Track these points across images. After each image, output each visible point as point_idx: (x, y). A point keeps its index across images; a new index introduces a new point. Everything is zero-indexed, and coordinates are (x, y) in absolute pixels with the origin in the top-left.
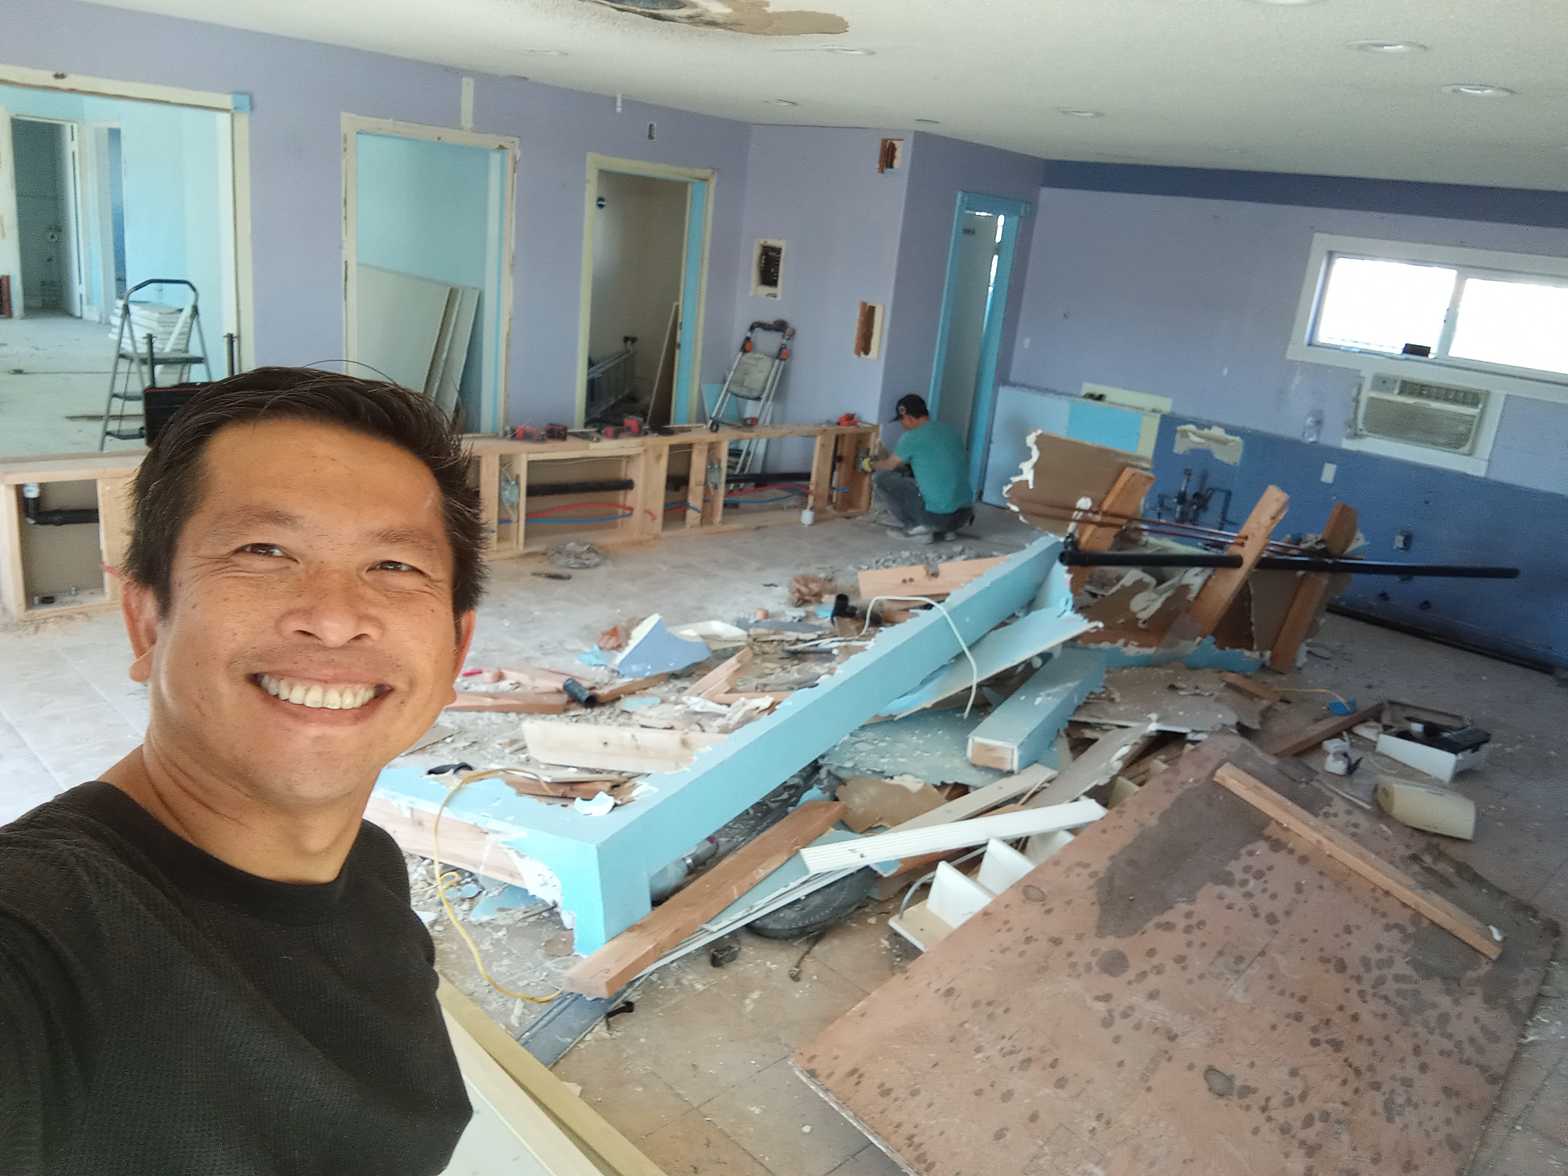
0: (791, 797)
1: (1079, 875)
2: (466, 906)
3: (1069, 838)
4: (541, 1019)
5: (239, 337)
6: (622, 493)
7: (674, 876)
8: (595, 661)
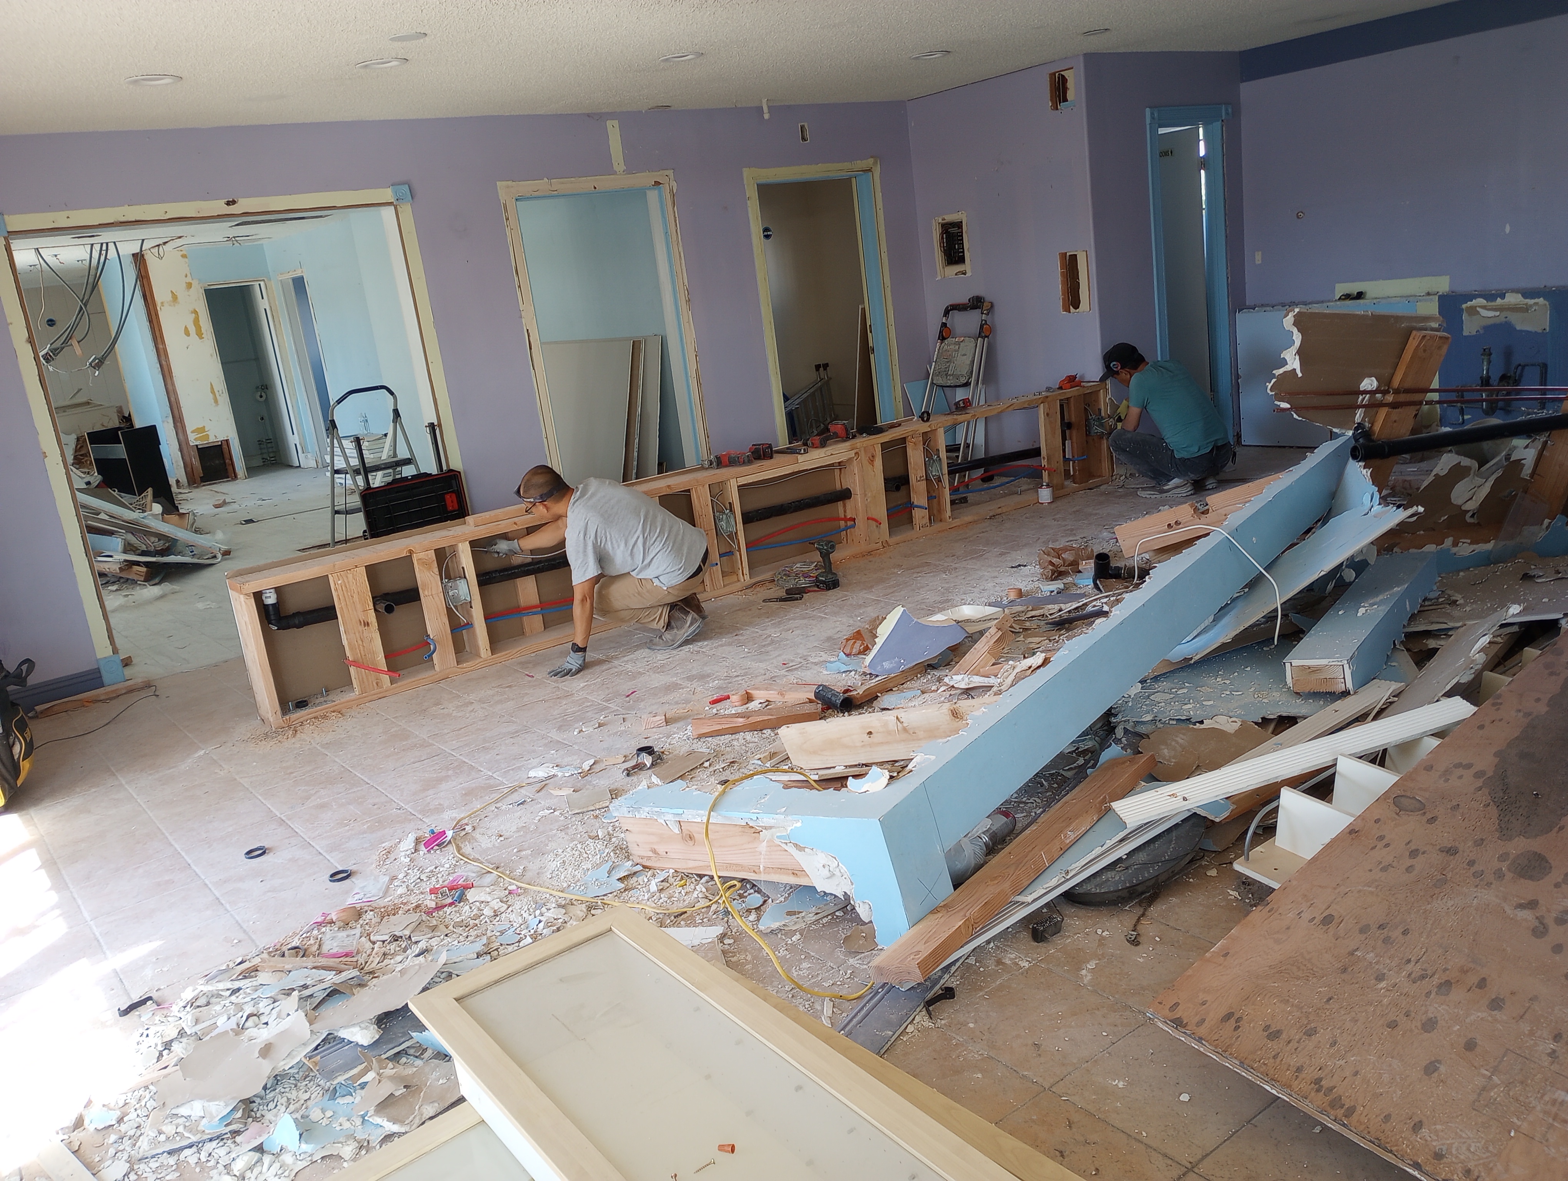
0: (1087, 762)
1: (1460, 777)
2: (753, 917)
3: (1435, 742)
4: (854, 1017)
5: (440, 425)
6: (840, 503)
7: (971, 853)
8: (844, 668)
